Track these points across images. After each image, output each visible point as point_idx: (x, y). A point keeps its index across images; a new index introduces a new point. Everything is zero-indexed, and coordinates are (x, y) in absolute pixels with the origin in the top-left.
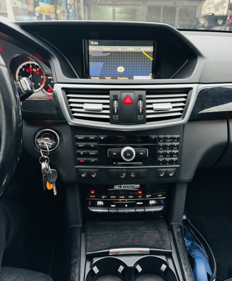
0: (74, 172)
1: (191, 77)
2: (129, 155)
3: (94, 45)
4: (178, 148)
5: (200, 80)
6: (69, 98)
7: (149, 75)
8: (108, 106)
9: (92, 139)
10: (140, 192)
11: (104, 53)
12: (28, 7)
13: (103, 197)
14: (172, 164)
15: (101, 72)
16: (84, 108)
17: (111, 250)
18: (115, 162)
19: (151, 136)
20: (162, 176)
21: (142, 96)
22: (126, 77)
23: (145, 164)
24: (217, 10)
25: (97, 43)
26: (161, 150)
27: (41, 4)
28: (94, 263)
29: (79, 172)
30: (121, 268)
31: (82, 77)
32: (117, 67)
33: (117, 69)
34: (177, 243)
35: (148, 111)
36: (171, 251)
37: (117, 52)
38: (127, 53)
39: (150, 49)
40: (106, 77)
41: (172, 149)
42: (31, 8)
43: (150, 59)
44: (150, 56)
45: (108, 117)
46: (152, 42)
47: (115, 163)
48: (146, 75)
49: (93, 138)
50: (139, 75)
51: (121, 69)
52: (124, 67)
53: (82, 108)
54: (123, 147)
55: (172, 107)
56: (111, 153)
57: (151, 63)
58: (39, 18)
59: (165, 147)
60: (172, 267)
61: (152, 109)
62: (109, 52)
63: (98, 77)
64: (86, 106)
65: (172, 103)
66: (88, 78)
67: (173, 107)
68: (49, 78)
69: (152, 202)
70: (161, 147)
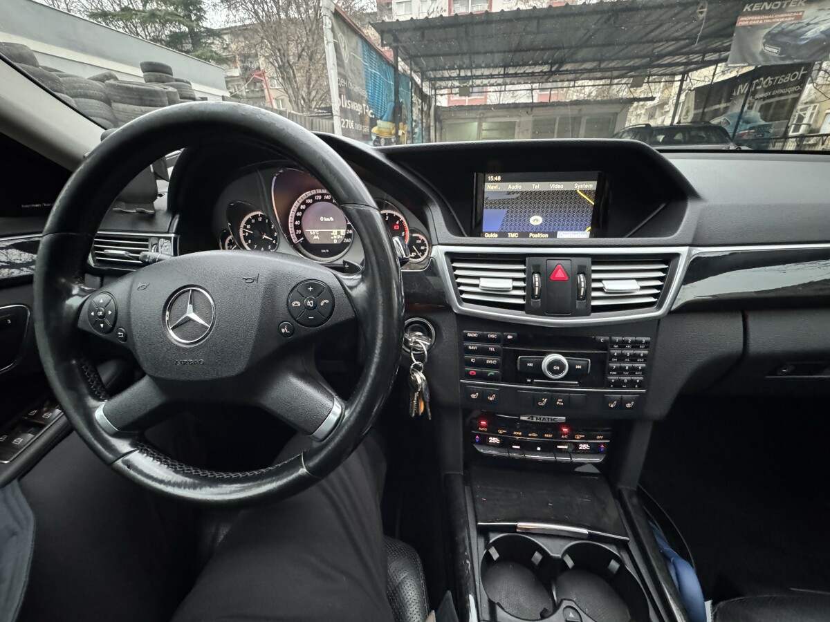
0: (459, 389)
1: (676, 235)
2: (558, 368)
3: (493, 182)
4: (645, 360)
5: (695, 238)
6: (455, 269)
7: (585, 230)
8: (522, 284)
9: (492, 339)
10: (565, 430)
11: (509, 194)
12: (363, 128)
13: (501, 432)
14: (633, 387)
15: (502, 225)
16: (481, 285)
17: (521, 524)
18: (529, 378)
19: (598, 338)
20: (612, 406)
21: (585, 267)
22: (544, 233)
23: (581, 386)
24: (652, 116)
25: (499, 178)
26: (615, 362)
27: (379, 122)
28: (491, 541)
29: (467, 391)
30: (537, 557)
31: (471, 235)
32: (529, 217)
33: (529, 221)
34: (637, 526)
35: (594, 294)
36: (627, 538)
37: (531, 193)
38: (549, 192)
39: (591, 186)
40: (509, 234)
41: (635, 361)
42: (366, 129)
43: (589, 202)
44: (589, 198)
45: (521, 301)
46: (596, 172)
47: (529, 380)
48: (580, 230)
49: (493, 336)
50: (567, 230)
51: (537, 220)
52: (542, 216)
53: (477, 286)
54: (545, 354)
55: (639, 287)
56: (524, 363)
57: (590, 211)
58: (376, 143)
59: (621, 358)
60: (630, 568)
61: (601, 289)
62: (517, 192)
63: (496, 233)
64: (484, 283)
65: (638, 279)
66: (480, 236)
67: (643, 288)
68: (414, 235)
69: (584, 447)
70: (615, 357)
